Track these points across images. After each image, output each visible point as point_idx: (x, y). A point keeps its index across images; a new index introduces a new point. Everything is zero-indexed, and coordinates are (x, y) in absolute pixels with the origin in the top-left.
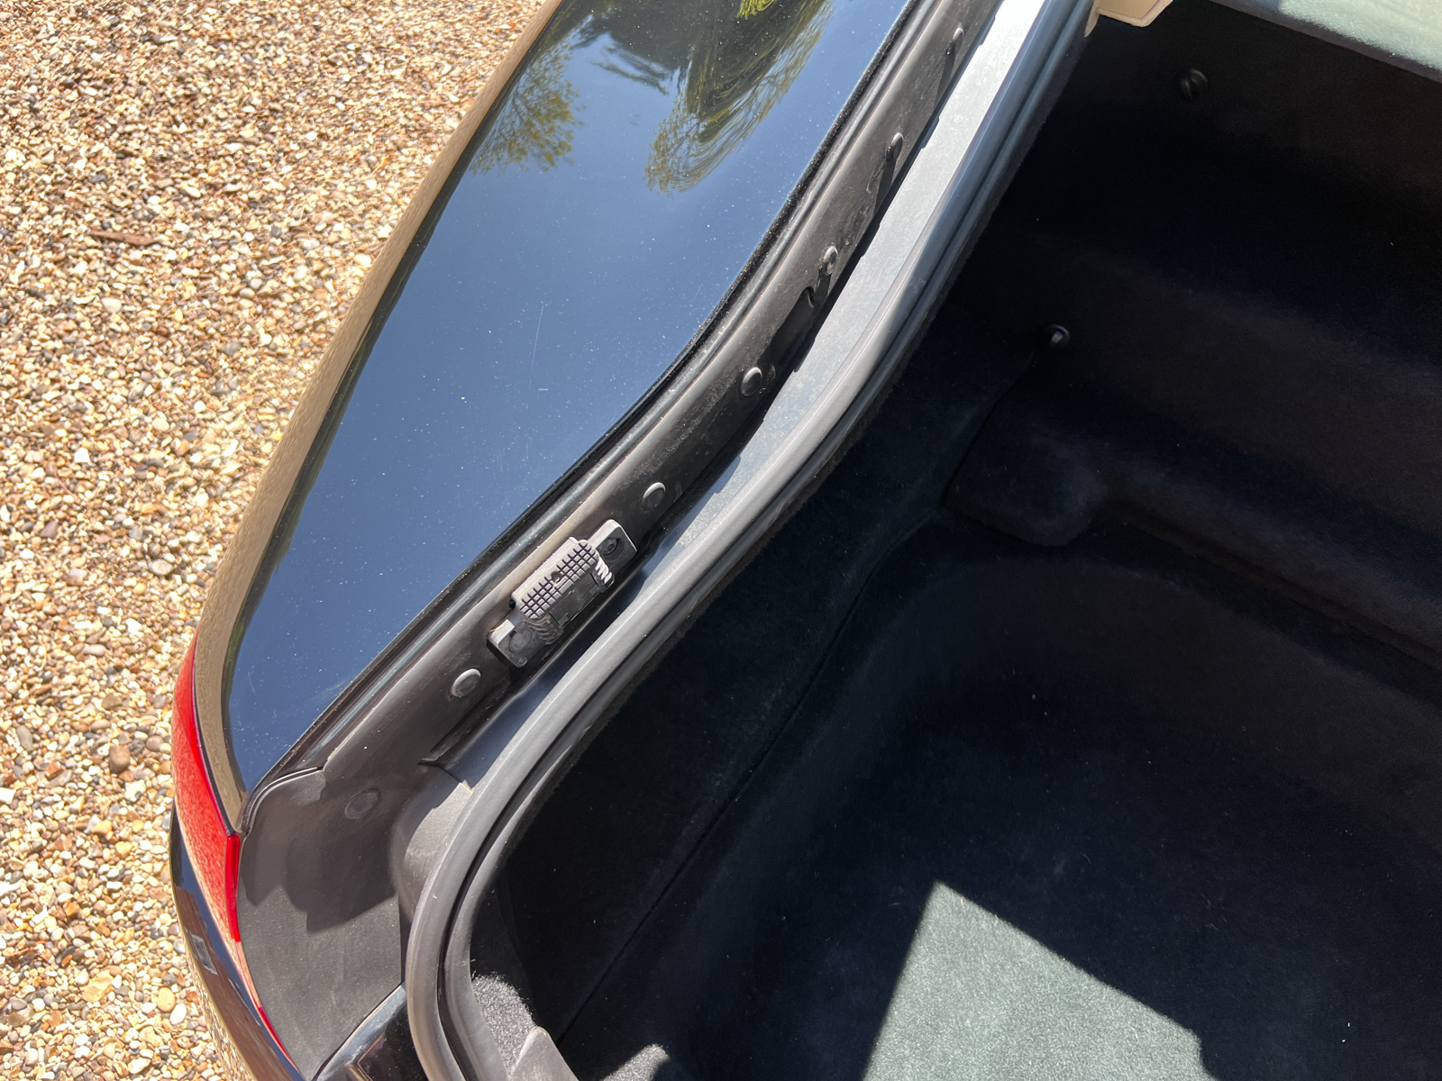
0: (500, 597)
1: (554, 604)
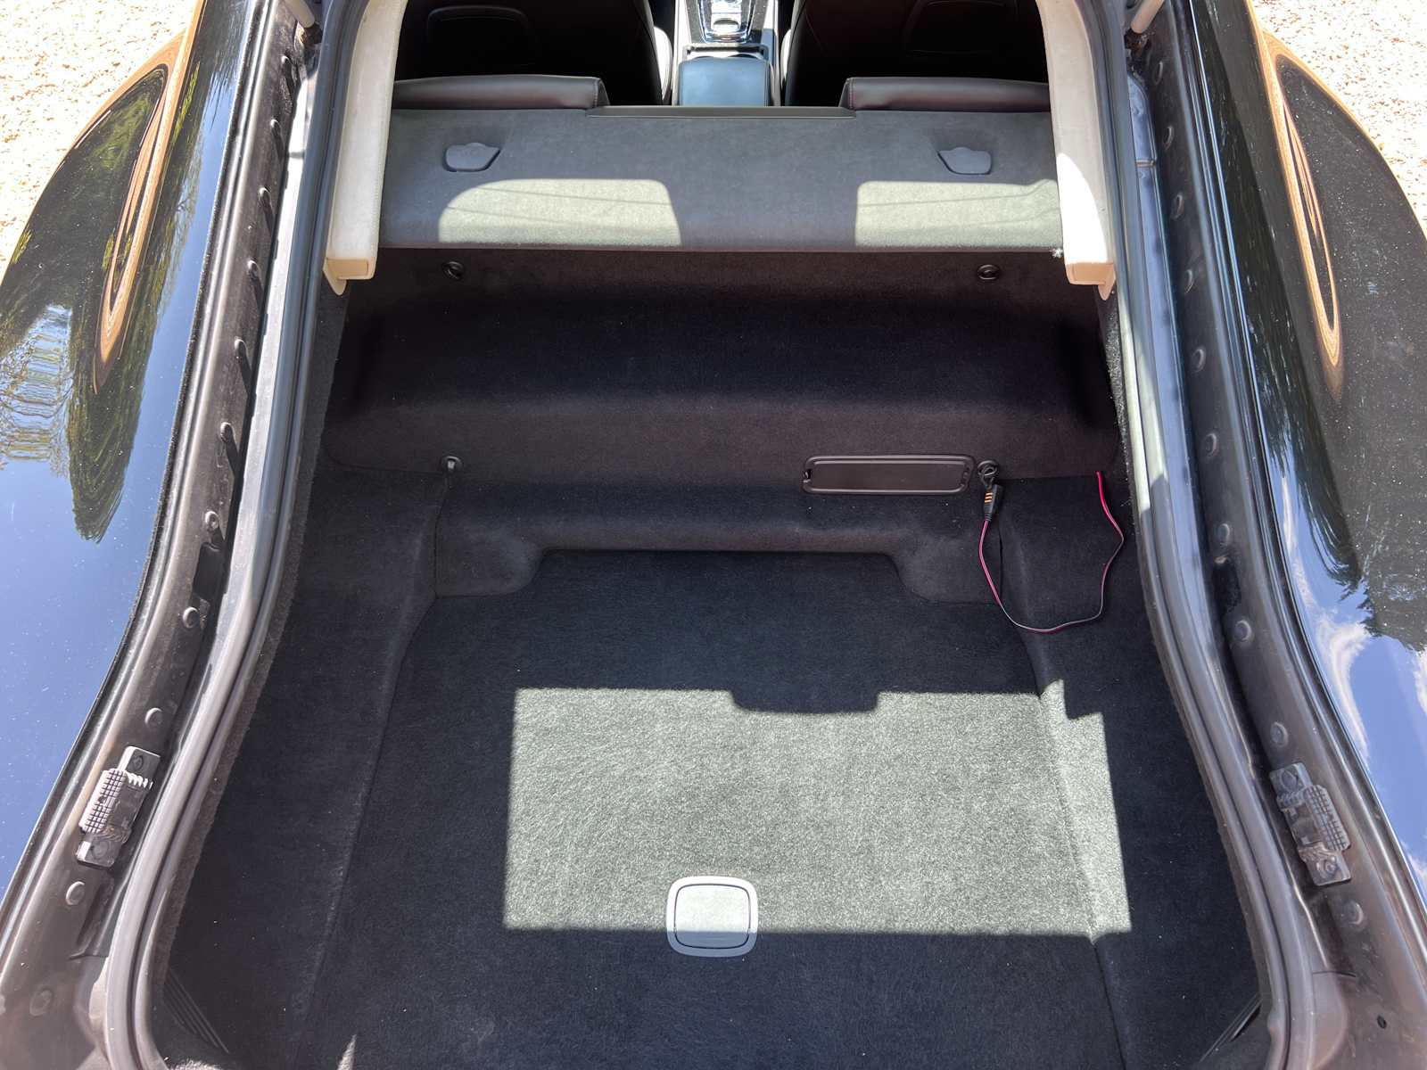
0: (71, 830)
1: (109, 817)
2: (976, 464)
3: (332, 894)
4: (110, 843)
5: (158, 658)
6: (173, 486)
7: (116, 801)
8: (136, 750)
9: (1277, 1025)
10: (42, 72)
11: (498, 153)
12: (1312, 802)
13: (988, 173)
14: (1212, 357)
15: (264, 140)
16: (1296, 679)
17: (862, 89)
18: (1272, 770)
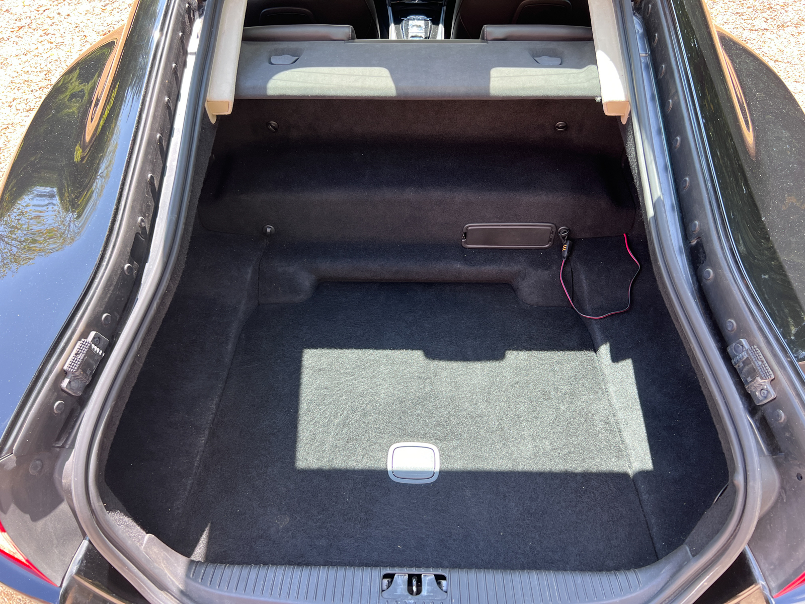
0: (59, 370)
1: (80, 364)
2: (557, 229)
3: (198, 452)
4: (80, 382)
5: (110, 286)
6: (122, 200)
7: (85, 357)
8: (96, 333)
9: (739, 479)
10: (48, 78)
11: (298, 59)
12: (753, 357)
13: (560, 64)
14: (685, 139)
15: (176, 41)
16: (739, 293)
17: (490, 30)
18: (728, 346)
